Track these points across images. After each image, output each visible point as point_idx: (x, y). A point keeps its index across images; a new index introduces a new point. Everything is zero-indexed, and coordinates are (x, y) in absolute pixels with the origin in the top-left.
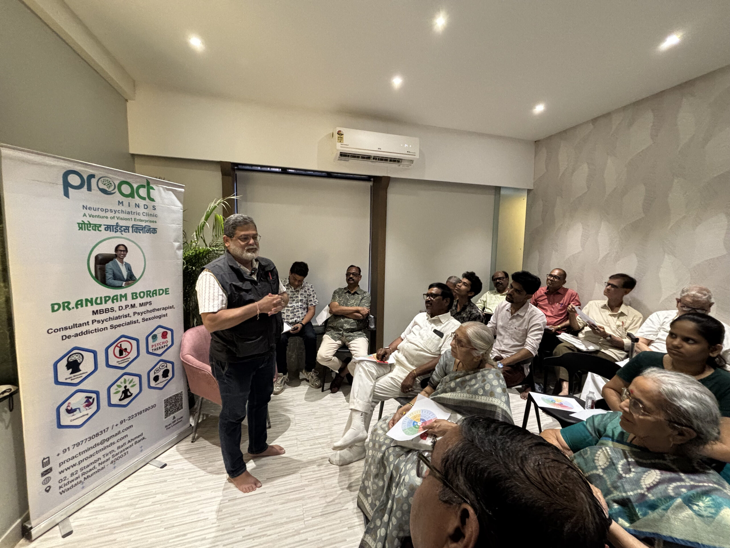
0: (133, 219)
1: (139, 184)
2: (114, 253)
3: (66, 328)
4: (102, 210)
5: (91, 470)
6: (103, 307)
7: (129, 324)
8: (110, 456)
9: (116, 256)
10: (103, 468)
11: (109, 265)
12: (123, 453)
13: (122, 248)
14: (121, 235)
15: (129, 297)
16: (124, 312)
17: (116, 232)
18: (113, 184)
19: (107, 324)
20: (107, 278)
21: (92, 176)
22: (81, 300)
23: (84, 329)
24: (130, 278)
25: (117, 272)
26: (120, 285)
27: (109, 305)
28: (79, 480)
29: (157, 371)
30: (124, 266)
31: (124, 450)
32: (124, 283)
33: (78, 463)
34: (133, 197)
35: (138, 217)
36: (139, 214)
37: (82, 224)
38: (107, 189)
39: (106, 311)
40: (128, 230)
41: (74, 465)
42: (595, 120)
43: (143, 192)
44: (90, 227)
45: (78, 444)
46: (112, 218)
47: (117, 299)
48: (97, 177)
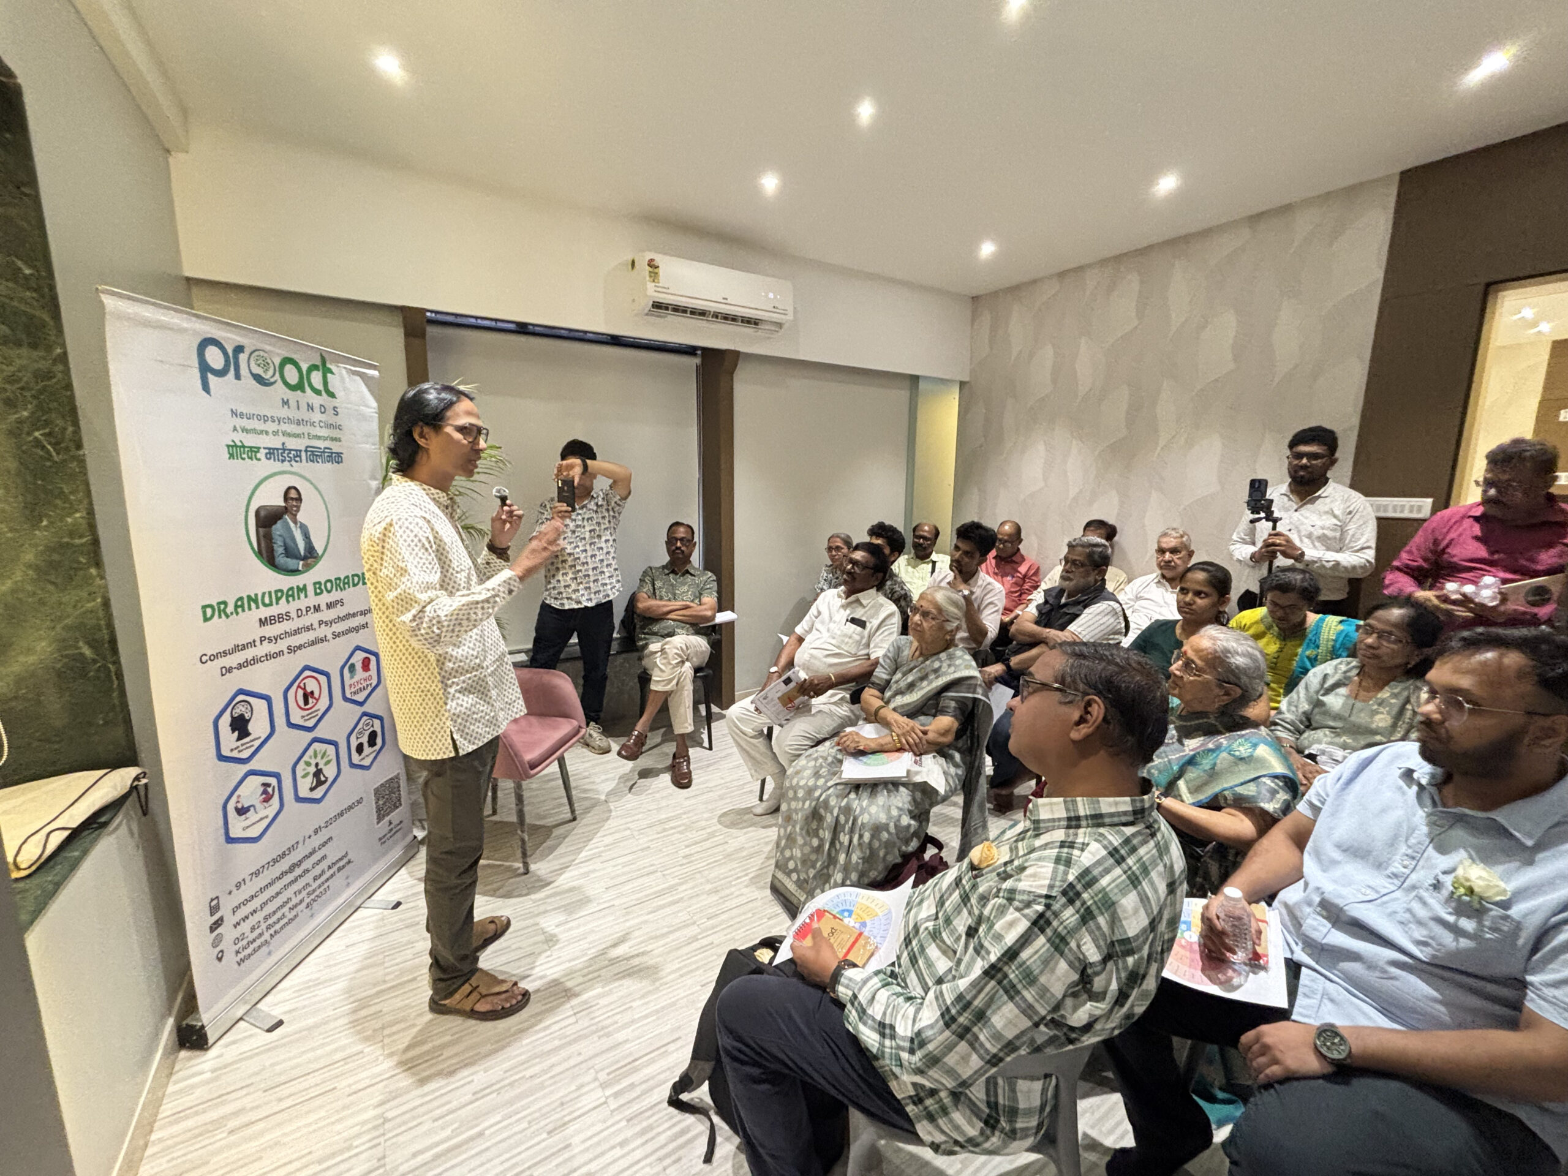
0: (306, 436)
1: (310, 363)
2: (283, 504)
4: (260, 418)
6: (274, 611)
7: (313, 643)
8: (304, 893)
9: (286, 510)
10: (296, 916)
11: (278, 529)
12: (322, 889)
13: (293, 494)
14: (290, 469)
15: (310, 589)
16: (305, 621)
17: (283, 461)
18: (271, 364)
19: (282, 645)
20: (276, 555)
22: (241, 599)
23: (249, 654)
24: (310, 553)
25: (288, 541)
26: (295, 568)
27: (282, 607)
29: (360, 733)
30: (299, 530)
31: (322, 884)
32: (301, 563)
33: (259, 908)
34: (303, 391)
35: (313, 431)
36: (313, 424)
37: (232, 446)
38: (263, 375)
39: (278, 618)
40: (300, 457)
41: (255, 911)
43: (316, 378)
44: (244, 453)
45: (256, 874)
46: (276, 433)
47: (293, 596)
48: (247, 351)
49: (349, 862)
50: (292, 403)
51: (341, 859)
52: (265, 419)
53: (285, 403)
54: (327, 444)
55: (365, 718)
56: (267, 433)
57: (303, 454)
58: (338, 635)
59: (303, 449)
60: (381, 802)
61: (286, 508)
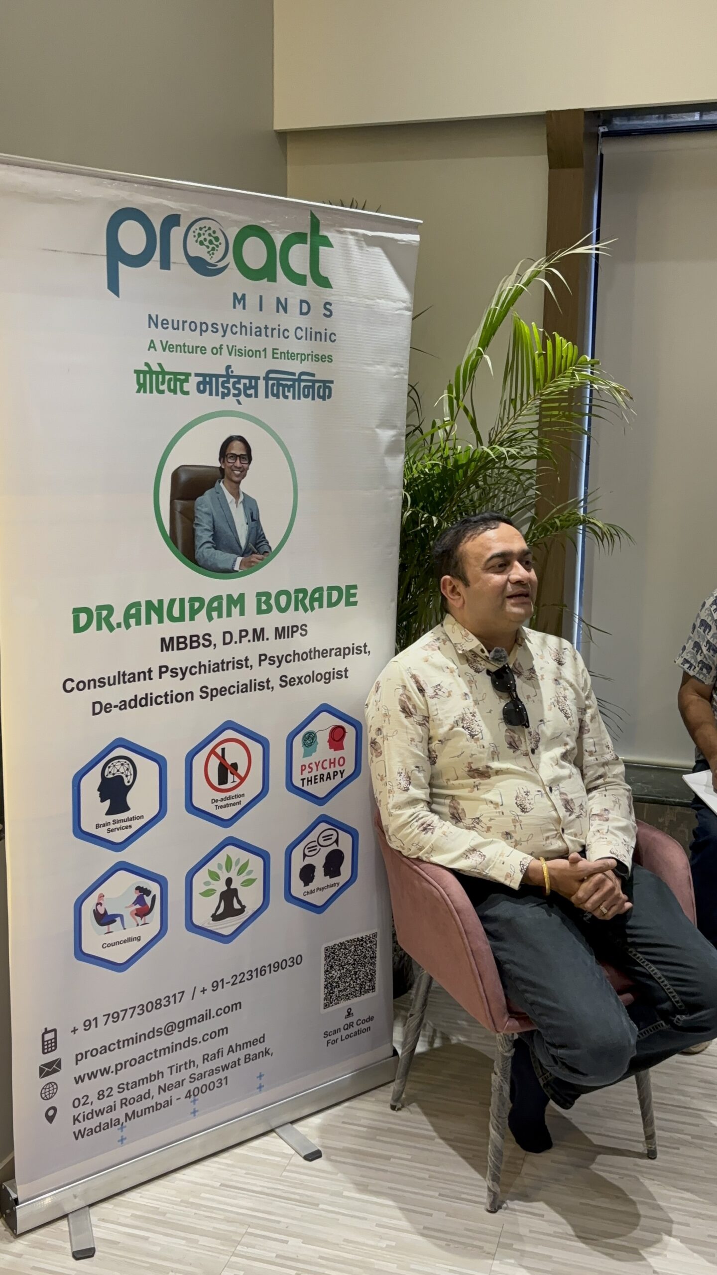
0: (269, 353)
1: (291, 232)
2: (218, 464)
3: (102, 682)
4: (193, 326)
5: (141, 1098)
6: (185, 629)
7: (245, 688)
8: (185, 1074)
9: (222, 473)
10: (168, 1103)
11: (205, 502)
12: (215, 1078)
13: (237, 448)
14: (236, 407)
15: (251, 603)
16: (237, 651)
17: (224, 396)
18: (222, 240)
19: (193, 683)
20: (198, 543)
21: (172, 220)
22: (137, 605)
23: (140, 688)
24: (255, 545)
25: (222, 525)
26: (228, 566)
27: (199, 625)
28: (113, 1115)
29: (312, 849)
30: (241, 506)
31: (217, 1070)
32: (239, 559)
33: (113, 1069)
34: (273, 279)
35: (284, 345)
36: (283, 333)
37: (144, 372)
38: (207, 258)
39: (192, 642)
40: (256, 388)
41: (106, 1071)
43: (299, 256)
44: (163, 383)
45: (115, 1017)
46: (217, 351)
47: (219, 609)
48: (184, 223)
49: (267, 1053)
50: (252, 301)
51: (253, 1043)
52: (203, 328)
53: (239, 300)
54: (306, 366)
55: (323, 826)
56: (203, 350)
57: (261, 384)
58: (292, 682)
59: (262, 375)
60: (335, 974)
61: (221, 470)
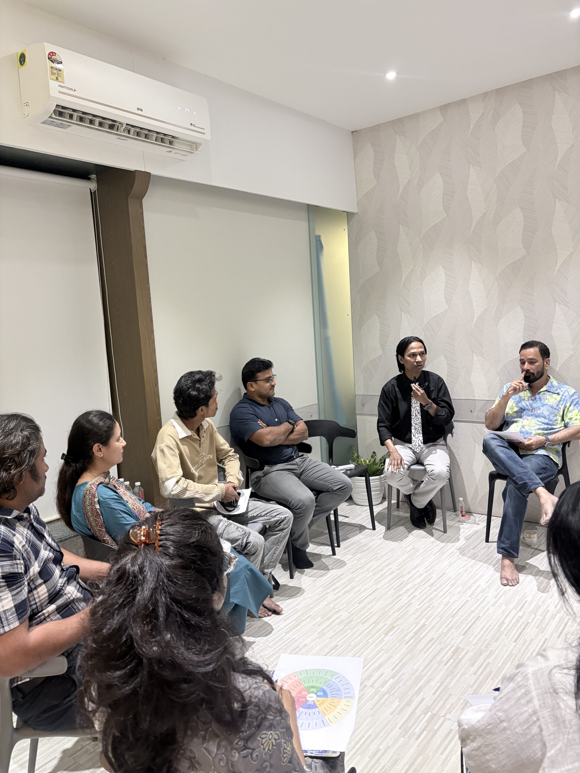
42: (444, 108)
